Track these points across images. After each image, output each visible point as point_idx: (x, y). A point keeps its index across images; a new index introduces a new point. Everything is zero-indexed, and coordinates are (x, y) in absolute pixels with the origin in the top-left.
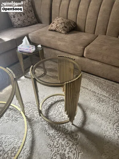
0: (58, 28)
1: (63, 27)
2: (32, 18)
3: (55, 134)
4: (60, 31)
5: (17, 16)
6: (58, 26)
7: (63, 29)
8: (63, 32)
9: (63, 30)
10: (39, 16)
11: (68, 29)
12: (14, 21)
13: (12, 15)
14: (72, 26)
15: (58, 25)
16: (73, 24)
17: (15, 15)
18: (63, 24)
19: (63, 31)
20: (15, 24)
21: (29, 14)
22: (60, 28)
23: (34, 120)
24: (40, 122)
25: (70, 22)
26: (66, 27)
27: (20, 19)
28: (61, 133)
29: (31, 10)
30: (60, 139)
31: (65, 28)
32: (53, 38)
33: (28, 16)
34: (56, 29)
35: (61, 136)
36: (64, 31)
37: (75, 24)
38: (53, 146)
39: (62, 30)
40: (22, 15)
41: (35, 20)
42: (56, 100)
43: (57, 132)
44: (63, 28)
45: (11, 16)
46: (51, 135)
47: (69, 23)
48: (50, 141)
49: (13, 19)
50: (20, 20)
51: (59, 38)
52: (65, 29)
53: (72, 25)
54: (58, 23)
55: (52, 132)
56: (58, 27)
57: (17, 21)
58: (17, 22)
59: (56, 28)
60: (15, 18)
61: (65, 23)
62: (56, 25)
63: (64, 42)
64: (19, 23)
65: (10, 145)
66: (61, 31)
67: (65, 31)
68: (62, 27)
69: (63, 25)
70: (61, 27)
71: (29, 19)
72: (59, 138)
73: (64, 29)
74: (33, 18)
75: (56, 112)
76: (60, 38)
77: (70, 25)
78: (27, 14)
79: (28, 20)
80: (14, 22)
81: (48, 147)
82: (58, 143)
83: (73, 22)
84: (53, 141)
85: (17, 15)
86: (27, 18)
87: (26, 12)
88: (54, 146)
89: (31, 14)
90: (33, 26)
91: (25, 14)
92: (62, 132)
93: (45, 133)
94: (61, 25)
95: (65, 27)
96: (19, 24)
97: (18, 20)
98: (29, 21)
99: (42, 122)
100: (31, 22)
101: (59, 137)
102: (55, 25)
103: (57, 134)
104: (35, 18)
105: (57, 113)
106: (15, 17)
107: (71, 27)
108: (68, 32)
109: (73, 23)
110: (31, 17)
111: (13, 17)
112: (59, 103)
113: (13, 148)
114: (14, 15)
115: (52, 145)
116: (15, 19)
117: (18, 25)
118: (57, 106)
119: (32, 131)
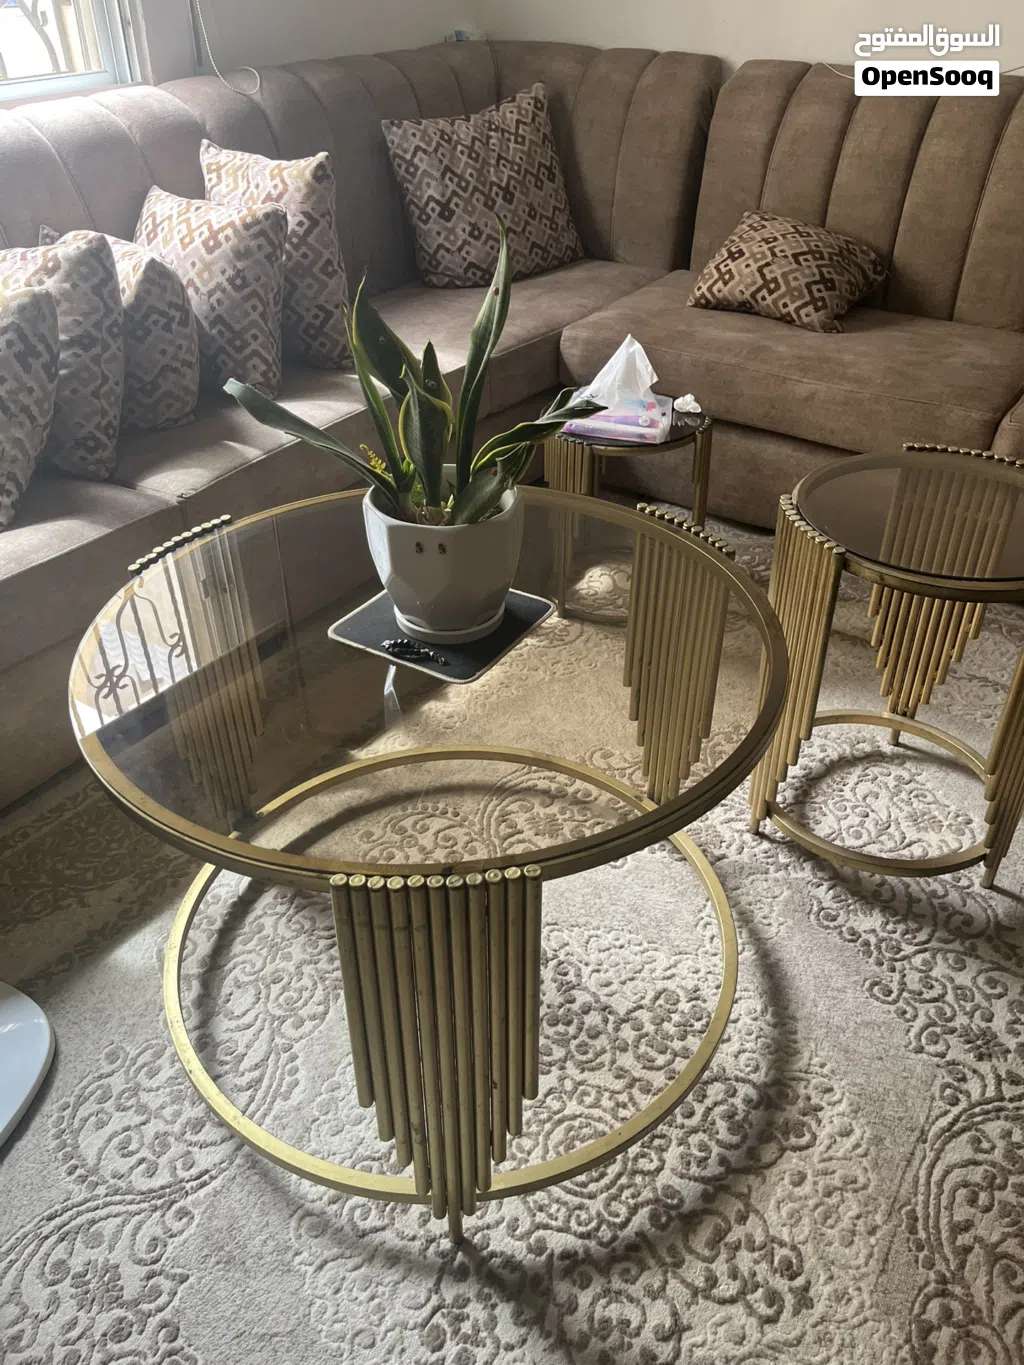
0: (778, 287)
1: (808, 286)
2: (551, 220)
3: (896, 936)
4: (791, 308)
5: (465, 210)
6: (778, 274)
7: (807, 298)
8: (810, 315)
9: (813, 301)
10: (600, 213)
11: (840, 297)
12: (440, 240)
13: (431, 198)
14: (865, 276)
15: (775, 272)
16: (874, 263)
17: (455, 200)
18: (813, 264)
19: (810, 308)
20: (445, 259)
21: (536, 197)
22: (790, 291)
23: (723, 857)
24: (772, 868)
25: (848, 250)
26: (832, 281)
27: (481, 226)
28: (934, 932)
29: (549, 169)
30: (934, 957)
31: (828, 289)
32: (756, 351)
33: (530, 206)
34: (753, 295)
35: (933, 944)
36: (817, 310)
37: (885, 261)
38: (905, 994)
39: (805, 305)
40: (499, 201)
41: (569, 239)
42: (834, 756)
43: (901, 927)
44: (810, 292)
45: (423, 210)
46: (873, 940)
47: (844, 254)
48: (876, 968)
49: (436, 228)
50: (481, 234)
51: (800, 357)
52: (825, 294)
53: (866, 267)
54: (774, 254)
55: (869, 922)
56: (775, 280)
57: (465, 242)
58: (460, 249)
59: (759, 290)
60: (448, 219)
61: (822, 258)
62: (760, 270)
63: (843, 377)
64: (470, 259)
65: (632, 979)
66: (797, 310)
67: (825, 306)
68: (803, 281)
69: (810, 269)
70: (794, 284)
71: (538, 231)
72: (927, 955)
73: (817, 295)
74: (561, 220)
75: (857, 820)
76: (807, 353)
77: (853, 269)
78: (526, 195)
79: (533, 238)
80: (440, 246)
81: (873, 996)
82: (928, 977)
83: (871, 247)
84: (893, 970)
85: (468, 201)
86: (527, 223)
87: (522, 183)
88: (910, 992)
89: (549, 196)
90: (560, 275)
91: (517, 194)
92: (935, 925)
93: (827, 927)
94: (795, 266)
95: (823, 280)
96: (471, 265)
97: (471, 234)
98: (534, 245)
99: (782, 873)
100: (544, 249)
101: (925, 950)
102: (754, 267)
103: (907, 932)
104: (568, 221)
105: (862, 824)
106: (452, 213)
107: (860, 279)
108: (838, 317)
109: (873, 255)
110: (550, 215)
111: (441, 215)
112: (858, 771)
113: (657, 998)
114: (449, 201)
115: (895, 987)
116: (452, 231)
117: (466, 270)
118: (853, 790)
119: (741, 913)
